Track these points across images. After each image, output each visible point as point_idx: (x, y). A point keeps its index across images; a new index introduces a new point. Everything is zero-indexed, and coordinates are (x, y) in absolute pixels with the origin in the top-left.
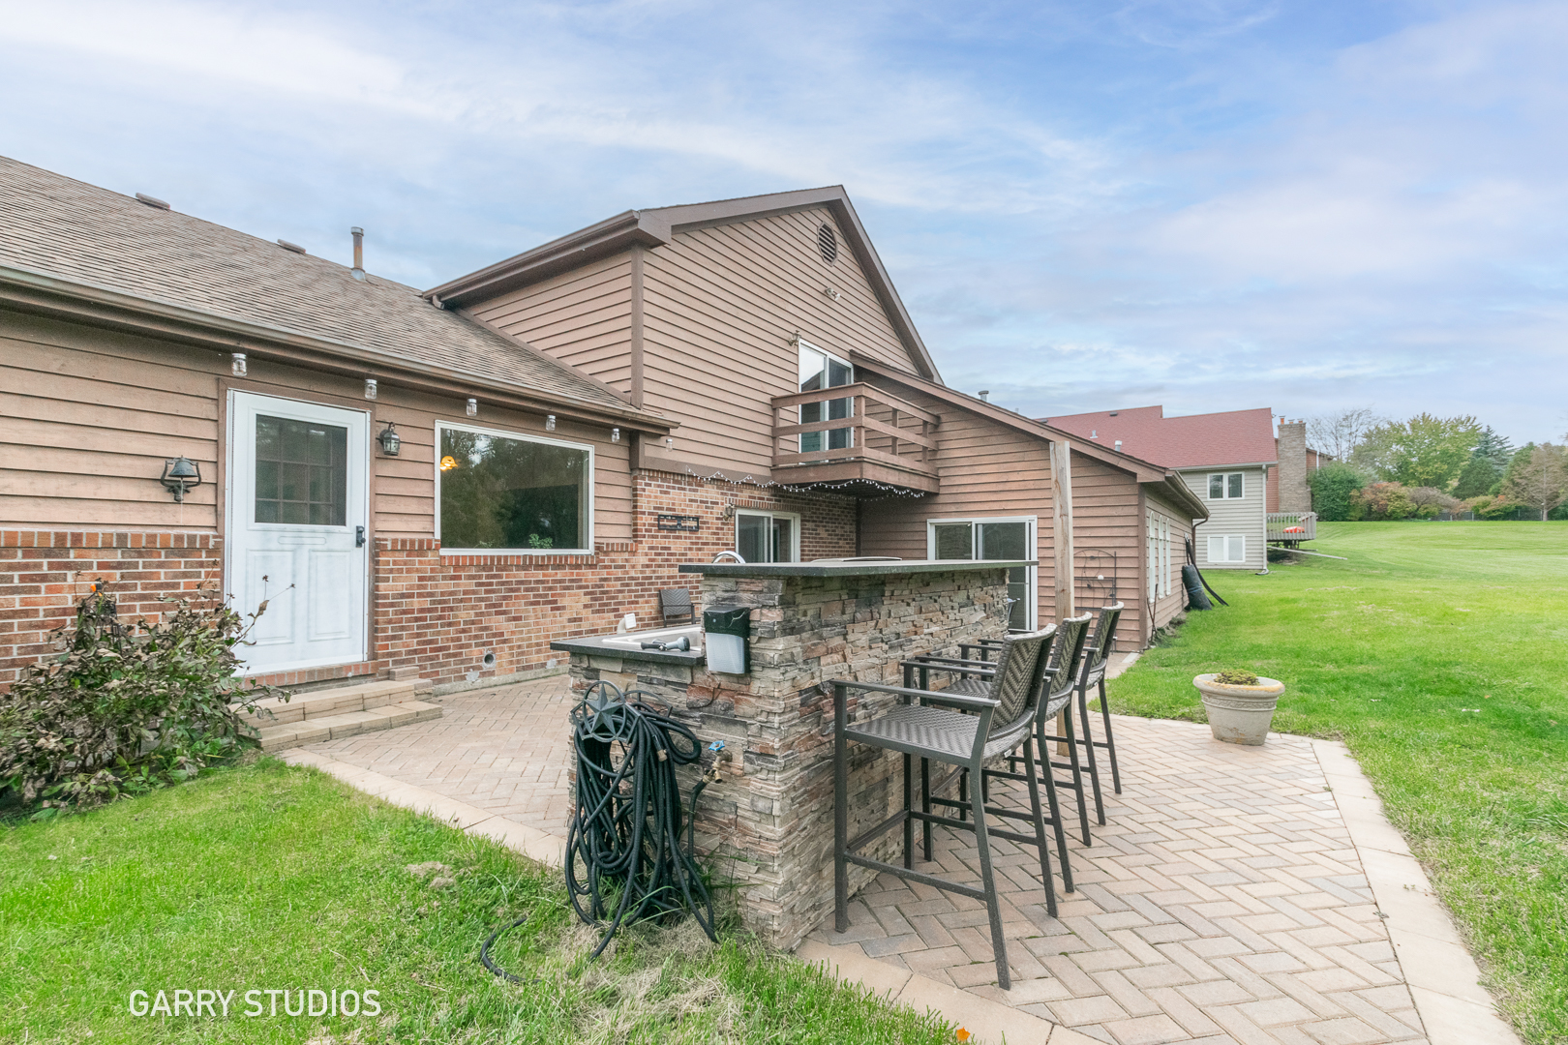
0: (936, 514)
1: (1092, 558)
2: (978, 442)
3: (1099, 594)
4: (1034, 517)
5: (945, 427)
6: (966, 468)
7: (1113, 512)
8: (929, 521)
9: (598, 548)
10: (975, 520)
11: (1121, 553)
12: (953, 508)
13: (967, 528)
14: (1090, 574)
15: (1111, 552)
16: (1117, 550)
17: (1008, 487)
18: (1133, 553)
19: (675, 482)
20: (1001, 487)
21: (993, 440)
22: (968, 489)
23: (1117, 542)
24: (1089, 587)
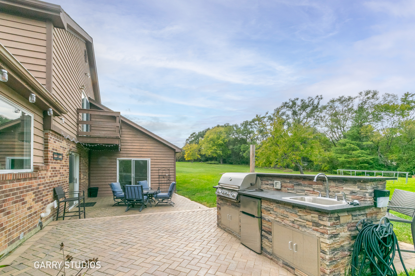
0: (120, 157)
1: (164, 170)
2: (133, 136)
3: (166, 179)
4: (150, 159)
5: (123, 130)
6: (130, 143)
7: (169, 158)
8: (117, 159)
9: (35, 168)
10: (133, 159)
11: (171, 169)
12: (126, 155)
13: (130, 161)
14: (164, 174)
15: (168, 168)
16: (170, 168)
17: (142, 150)
18: (173, 169)
19: (58, 137)
20: (140, 150)
21: (138, 136)
22: (130, 150)
23: (170, 166)
24: (163, 178)
